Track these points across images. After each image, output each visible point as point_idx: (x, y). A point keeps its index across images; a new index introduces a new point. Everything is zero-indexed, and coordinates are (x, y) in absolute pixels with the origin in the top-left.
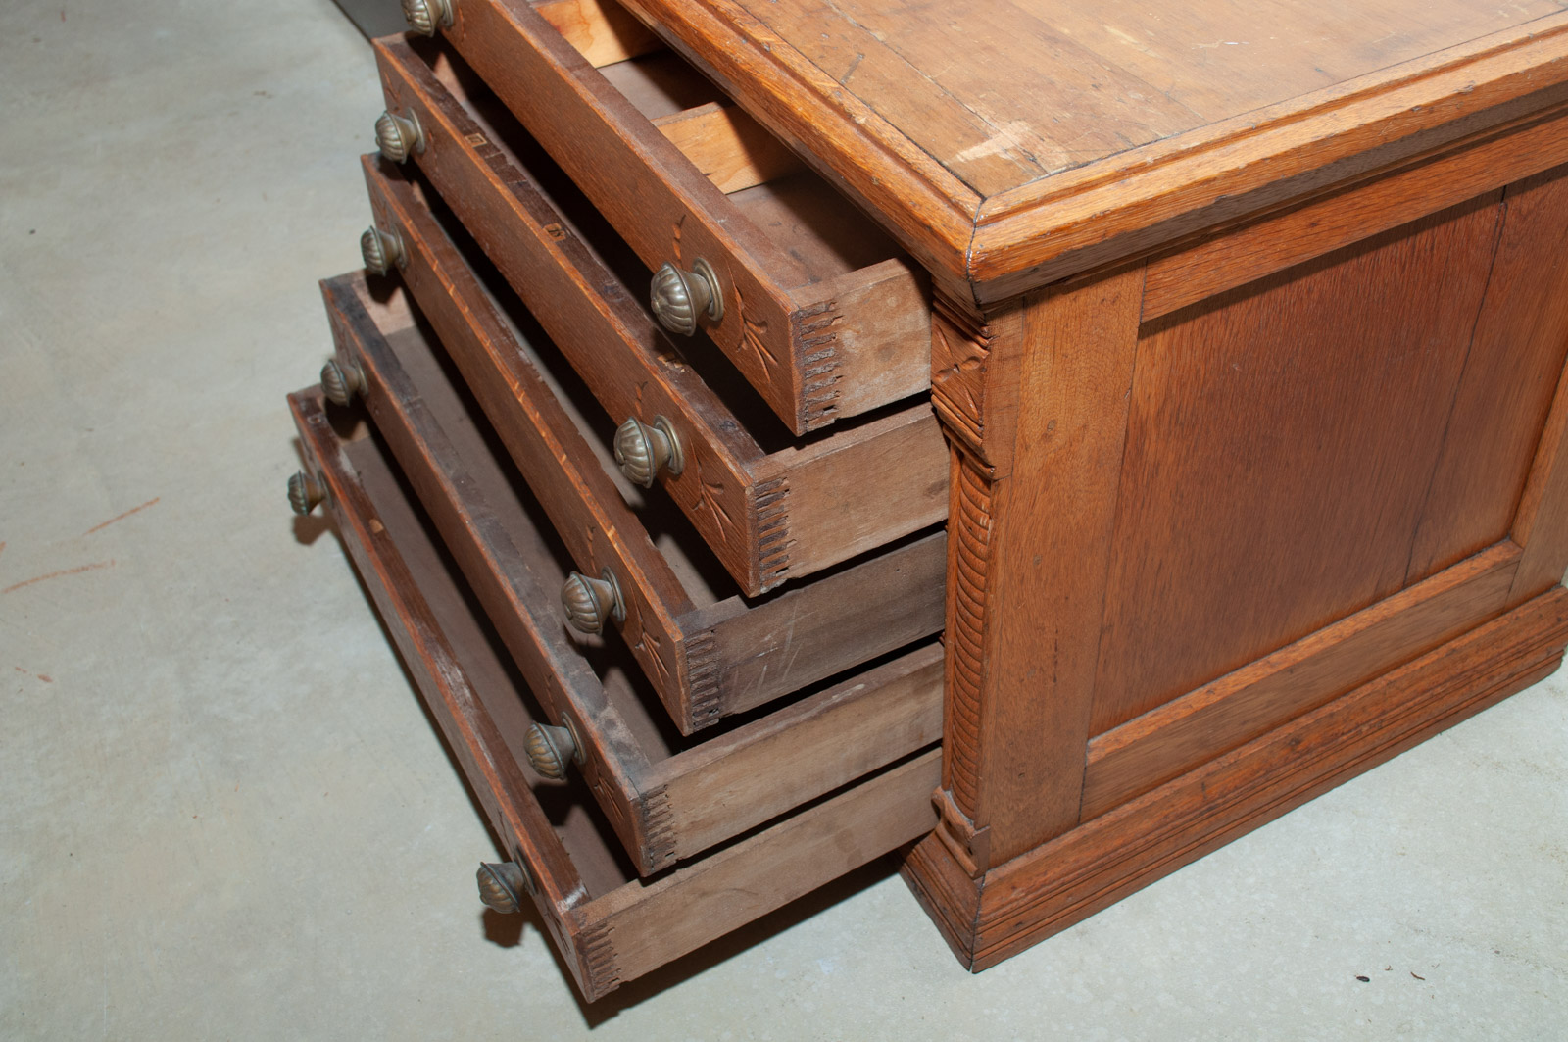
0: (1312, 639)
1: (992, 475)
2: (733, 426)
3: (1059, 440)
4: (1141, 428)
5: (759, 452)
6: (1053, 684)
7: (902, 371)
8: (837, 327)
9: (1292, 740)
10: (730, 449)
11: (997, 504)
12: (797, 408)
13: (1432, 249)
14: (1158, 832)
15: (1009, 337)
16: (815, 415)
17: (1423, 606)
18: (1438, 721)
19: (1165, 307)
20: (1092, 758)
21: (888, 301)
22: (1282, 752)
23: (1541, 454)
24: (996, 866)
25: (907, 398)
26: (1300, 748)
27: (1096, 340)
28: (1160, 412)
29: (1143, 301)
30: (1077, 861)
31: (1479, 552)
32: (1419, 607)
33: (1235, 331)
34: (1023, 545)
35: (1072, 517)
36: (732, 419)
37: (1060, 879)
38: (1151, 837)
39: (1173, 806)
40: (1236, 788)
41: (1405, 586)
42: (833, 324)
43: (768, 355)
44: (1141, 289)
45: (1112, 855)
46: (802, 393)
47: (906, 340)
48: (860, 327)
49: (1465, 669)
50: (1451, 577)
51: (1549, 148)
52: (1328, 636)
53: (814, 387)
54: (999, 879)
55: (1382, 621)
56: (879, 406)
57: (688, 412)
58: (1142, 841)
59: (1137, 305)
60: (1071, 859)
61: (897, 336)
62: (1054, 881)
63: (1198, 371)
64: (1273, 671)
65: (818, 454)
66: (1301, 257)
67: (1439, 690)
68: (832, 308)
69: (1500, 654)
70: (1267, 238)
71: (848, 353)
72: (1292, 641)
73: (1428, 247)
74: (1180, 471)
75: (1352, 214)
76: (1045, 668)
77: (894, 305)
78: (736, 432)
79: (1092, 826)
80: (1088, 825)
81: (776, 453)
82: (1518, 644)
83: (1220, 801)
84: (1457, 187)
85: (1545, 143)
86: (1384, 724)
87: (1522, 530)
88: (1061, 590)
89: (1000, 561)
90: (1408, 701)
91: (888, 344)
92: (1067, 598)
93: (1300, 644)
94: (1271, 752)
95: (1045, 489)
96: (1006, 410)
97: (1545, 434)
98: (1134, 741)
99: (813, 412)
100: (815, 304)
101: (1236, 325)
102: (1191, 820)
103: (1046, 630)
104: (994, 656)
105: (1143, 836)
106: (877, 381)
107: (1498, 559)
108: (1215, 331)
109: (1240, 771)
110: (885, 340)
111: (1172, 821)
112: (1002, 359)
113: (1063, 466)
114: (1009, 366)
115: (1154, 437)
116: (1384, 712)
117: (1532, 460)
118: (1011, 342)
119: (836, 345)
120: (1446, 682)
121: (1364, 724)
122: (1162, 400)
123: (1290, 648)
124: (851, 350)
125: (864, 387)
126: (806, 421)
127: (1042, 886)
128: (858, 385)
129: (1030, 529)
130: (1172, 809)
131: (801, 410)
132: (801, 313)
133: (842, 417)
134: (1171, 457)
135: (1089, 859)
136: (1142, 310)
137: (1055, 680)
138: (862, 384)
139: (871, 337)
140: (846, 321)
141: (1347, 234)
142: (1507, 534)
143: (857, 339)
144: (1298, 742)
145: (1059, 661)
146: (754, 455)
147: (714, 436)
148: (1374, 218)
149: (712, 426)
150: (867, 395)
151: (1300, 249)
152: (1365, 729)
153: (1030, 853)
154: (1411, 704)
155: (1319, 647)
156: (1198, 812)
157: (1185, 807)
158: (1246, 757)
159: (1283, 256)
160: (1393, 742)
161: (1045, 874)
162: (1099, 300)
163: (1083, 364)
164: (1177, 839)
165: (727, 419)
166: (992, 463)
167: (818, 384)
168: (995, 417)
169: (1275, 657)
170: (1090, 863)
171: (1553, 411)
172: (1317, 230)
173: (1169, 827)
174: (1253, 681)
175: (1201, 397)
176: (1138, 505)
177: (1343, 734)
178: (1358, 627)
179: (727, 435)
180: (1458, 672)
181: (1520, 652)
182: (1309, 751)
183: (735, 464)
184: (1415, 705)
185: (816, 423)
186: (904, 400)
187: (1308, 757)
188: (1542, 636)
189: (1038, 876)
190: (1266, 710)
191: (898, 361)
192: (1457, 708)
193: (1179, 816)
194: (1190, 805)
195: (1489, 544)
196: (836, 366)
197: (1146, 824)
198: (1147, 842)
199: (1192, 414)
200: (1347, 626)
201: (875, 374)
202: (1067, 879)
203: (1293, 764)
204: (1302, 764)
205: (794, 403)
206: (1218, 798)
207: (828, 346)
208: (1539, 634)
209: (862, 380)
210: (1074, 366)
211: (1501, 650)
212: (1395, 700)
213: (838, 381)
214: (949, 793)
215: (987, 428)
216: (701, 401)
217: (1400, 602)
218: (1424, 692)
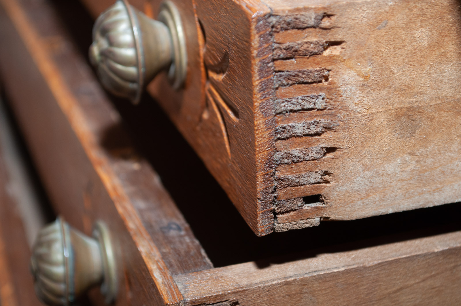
2: (179, 229)
5: (205, 263)
7: (430, 161)
8: (331, 58)
10: (164, 256)
12: (260, 186)
16: (289, 204)
21: (417, 33)
25: (435, 208)
36: (180, 220)
42: (326, 53)
43: (229, 112)
46: (270, 162)
47: (440, 108)
48: (368, 69)
53: (289, 156)
56: (391, 211)
57: (125, 208)
61: (426, 97)
65: (291, 274)
68: (326, 23)
71: (346, 109)
77: (425, 43)
78: (181, 236)
81: (229, 267)
91: (411, 108)
99: (287, 200)
100: (298, 10)
106: (390, 168)
110: (407, 102)
119: (329, 90)
124: (352, 107)
125: (369, 174)
126: (275, 214)
128: (360, 168)
131: (265, 192)
132: (273, 20)
133: (332, 217)
138: (366, 168)
139: (385, 92)
140: (348, 51)
143: (363, 88)
146: (196, 265)
147: (148, 237)
149: (149, 226)
150: (373, 189)
165: (175, 220)
167: (296, 152)
179: (166, 238)
183: (164, 274)
185: (290, 220)
186: (429, 209)
191: (425, 141)
196: (327, 128)
201: (388, 157)
205: (255, 177)
207: (316, 89)
209: (367, 161)
213: (329, 156)
216: (145, 198)
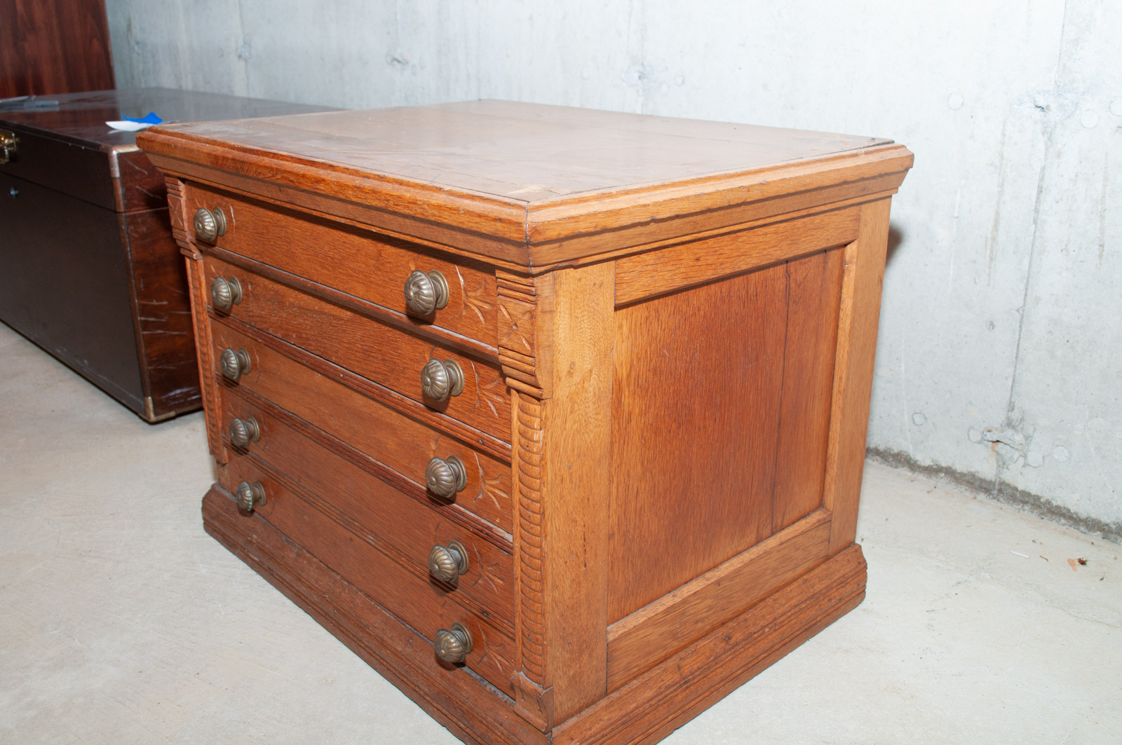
0: (726, 565)
1: (541, 395)
3: (577, 378)
4: (619, 384)
6: (584, 569)
9: (726, 637)
11: (545, 418)
13: (756, 295)
14: (657, 699)
15: (547, 297)
17: (785, 545)
18: (806, 630)
19: (627, 296)
20: (611, 637)
22: (723, 645)
23: (830, 447)
24: (558, 724)
26: (732, 642)
27: (592, 310)
28: (629, 376)
29: (616, 290)
30: (609, 719)
31: (808, 515)
32: (783, 546)
33: (663, 327)
34: (561, 453)
35: (587, 437)
37: (600, 732)
38: (653, 702)
39: (662, 681)
40: (699, 668)
41: (773, 534)
44: (614, 281)
45: (631, 715)
49: (815, 592)
50: (797, 528)
51: (806, 238)
52: (736, 563)
54: (562, 732)
55: (765, 553)
58: (648, 705)
59: (613, 291)
60: (606, 718)
62: (597, 733)
63: (646, 351)
64: (709, 582)
66: (694, 279)
67: (803, 605)
69: (832, 583)
70: (675, 263)
72: (716, 566)
73: (755, 294)
74: (643, 421)
75: (716, 257)
76: (579, 555)
79: (615, 695)
80: (612, 695)
82: (841, 577)
83: (690, 677)
84: (765, 252)
85: (803, 236)
86: (777, 627)
87: (830, 499)
88: (585, 492)
89: (549, 463)
90: (788, 612)
92: (588, 499)
93: (721, 567)
94: (715, 644)
95: (572, 412)
96: (547, 349)
97: (831, 434)
98: (635, 627)
101: (663, 323)
102: (675, 690)
103: (578, 523)
104: (549, 538)
105: (648, 702)
107: (820, 517)
108: (653, 324)
109: (699, 657)
111: (664, 691)
112: (543, 312)
113: (580, 397)
114: (547, 317)
115: (627, 393)
116: (775, 619)
117: (826, 452)
118: (547, 301)
120: (806, 600)
121: (765, 627)
122: (629, 367)
123: (716, 570)
127: (590, 737)
129: (565, 441)
130: (662, 683)
134: (637, 410)
135: (617, 718)
136: (616, 296)
137: (585, 566)
141: (715, 269)
142: (821, 505)
144: (730, 638)
145: (587, 550)
148: (727, 262)
151: (692, 274)
152: (767, 630)
153: (579, 715)
154: (790, 614)
155: (732, 568)
156: (678, 685)
157: (670, 682)
158: (701, 647)
159: (684, 276)
160: (783, 642)
161: (590, 729)
162: (592, 284)
163: (587, 326)
164: (668, 706)
166: (542, 387)
168: (541, 352)
169: (708, 575)
170: (618, 720)
171: (832, 418)
172: (699, 263)
173: (663, 695)
174: (699, 589)
175: (649, 370)
176: (622, 442)
177: (754, 633)
178: (752, 556)
180: (812, 594)
181: (842, 583)
182: (737, 644)
184: (792, 614)
187: (737, 648)
188: (852, 573)
189: (586, 730)
190: (708, 613)
192: (814, 622)
193: (668, 687)
194: (673, 680)
195: (814, 510)
197: (649, 694)
198: (651, 706)
199: (646, 381)
200: (746, 557)
202: (605, 732)
203: (729, 653)
204: (734, 652)
206: (689, 676)
208: (850, 572)
210: (582, 326)
211: (832, 581)
212: (780, 611)
214: (522, 673)
215: (537, 360)
217: (772, 543)
218: (796, 606)
